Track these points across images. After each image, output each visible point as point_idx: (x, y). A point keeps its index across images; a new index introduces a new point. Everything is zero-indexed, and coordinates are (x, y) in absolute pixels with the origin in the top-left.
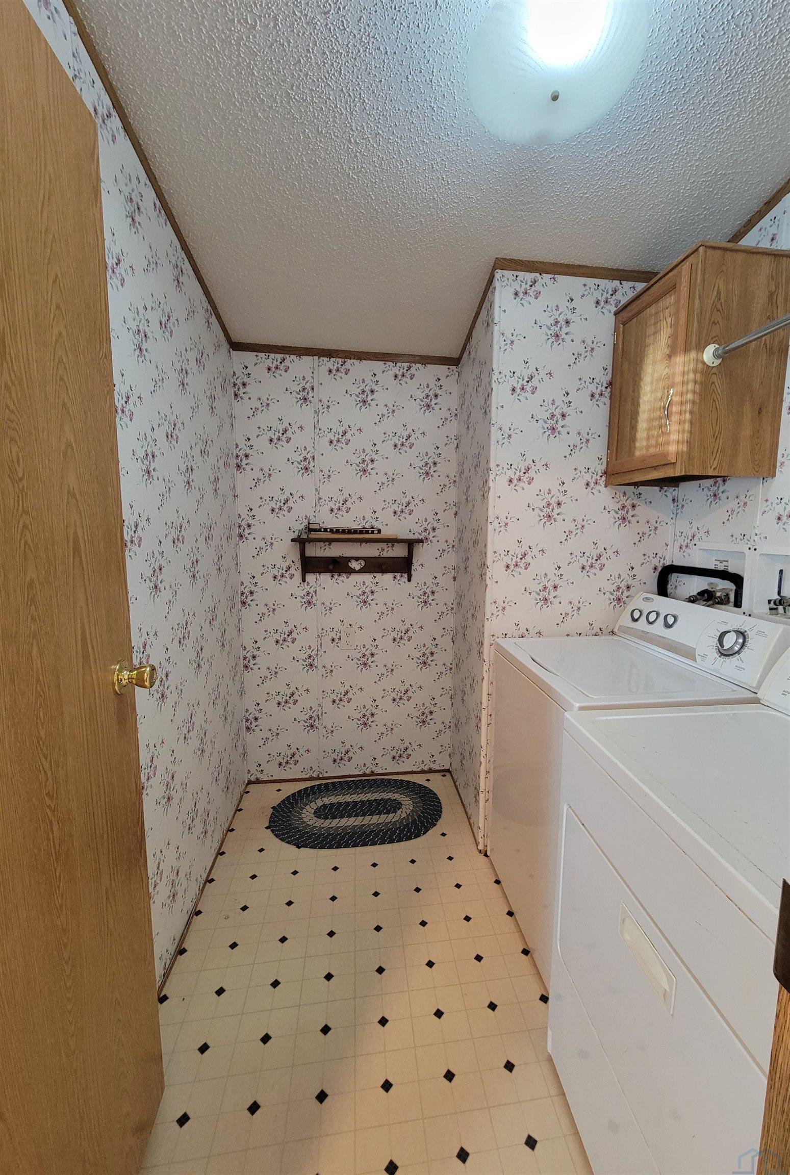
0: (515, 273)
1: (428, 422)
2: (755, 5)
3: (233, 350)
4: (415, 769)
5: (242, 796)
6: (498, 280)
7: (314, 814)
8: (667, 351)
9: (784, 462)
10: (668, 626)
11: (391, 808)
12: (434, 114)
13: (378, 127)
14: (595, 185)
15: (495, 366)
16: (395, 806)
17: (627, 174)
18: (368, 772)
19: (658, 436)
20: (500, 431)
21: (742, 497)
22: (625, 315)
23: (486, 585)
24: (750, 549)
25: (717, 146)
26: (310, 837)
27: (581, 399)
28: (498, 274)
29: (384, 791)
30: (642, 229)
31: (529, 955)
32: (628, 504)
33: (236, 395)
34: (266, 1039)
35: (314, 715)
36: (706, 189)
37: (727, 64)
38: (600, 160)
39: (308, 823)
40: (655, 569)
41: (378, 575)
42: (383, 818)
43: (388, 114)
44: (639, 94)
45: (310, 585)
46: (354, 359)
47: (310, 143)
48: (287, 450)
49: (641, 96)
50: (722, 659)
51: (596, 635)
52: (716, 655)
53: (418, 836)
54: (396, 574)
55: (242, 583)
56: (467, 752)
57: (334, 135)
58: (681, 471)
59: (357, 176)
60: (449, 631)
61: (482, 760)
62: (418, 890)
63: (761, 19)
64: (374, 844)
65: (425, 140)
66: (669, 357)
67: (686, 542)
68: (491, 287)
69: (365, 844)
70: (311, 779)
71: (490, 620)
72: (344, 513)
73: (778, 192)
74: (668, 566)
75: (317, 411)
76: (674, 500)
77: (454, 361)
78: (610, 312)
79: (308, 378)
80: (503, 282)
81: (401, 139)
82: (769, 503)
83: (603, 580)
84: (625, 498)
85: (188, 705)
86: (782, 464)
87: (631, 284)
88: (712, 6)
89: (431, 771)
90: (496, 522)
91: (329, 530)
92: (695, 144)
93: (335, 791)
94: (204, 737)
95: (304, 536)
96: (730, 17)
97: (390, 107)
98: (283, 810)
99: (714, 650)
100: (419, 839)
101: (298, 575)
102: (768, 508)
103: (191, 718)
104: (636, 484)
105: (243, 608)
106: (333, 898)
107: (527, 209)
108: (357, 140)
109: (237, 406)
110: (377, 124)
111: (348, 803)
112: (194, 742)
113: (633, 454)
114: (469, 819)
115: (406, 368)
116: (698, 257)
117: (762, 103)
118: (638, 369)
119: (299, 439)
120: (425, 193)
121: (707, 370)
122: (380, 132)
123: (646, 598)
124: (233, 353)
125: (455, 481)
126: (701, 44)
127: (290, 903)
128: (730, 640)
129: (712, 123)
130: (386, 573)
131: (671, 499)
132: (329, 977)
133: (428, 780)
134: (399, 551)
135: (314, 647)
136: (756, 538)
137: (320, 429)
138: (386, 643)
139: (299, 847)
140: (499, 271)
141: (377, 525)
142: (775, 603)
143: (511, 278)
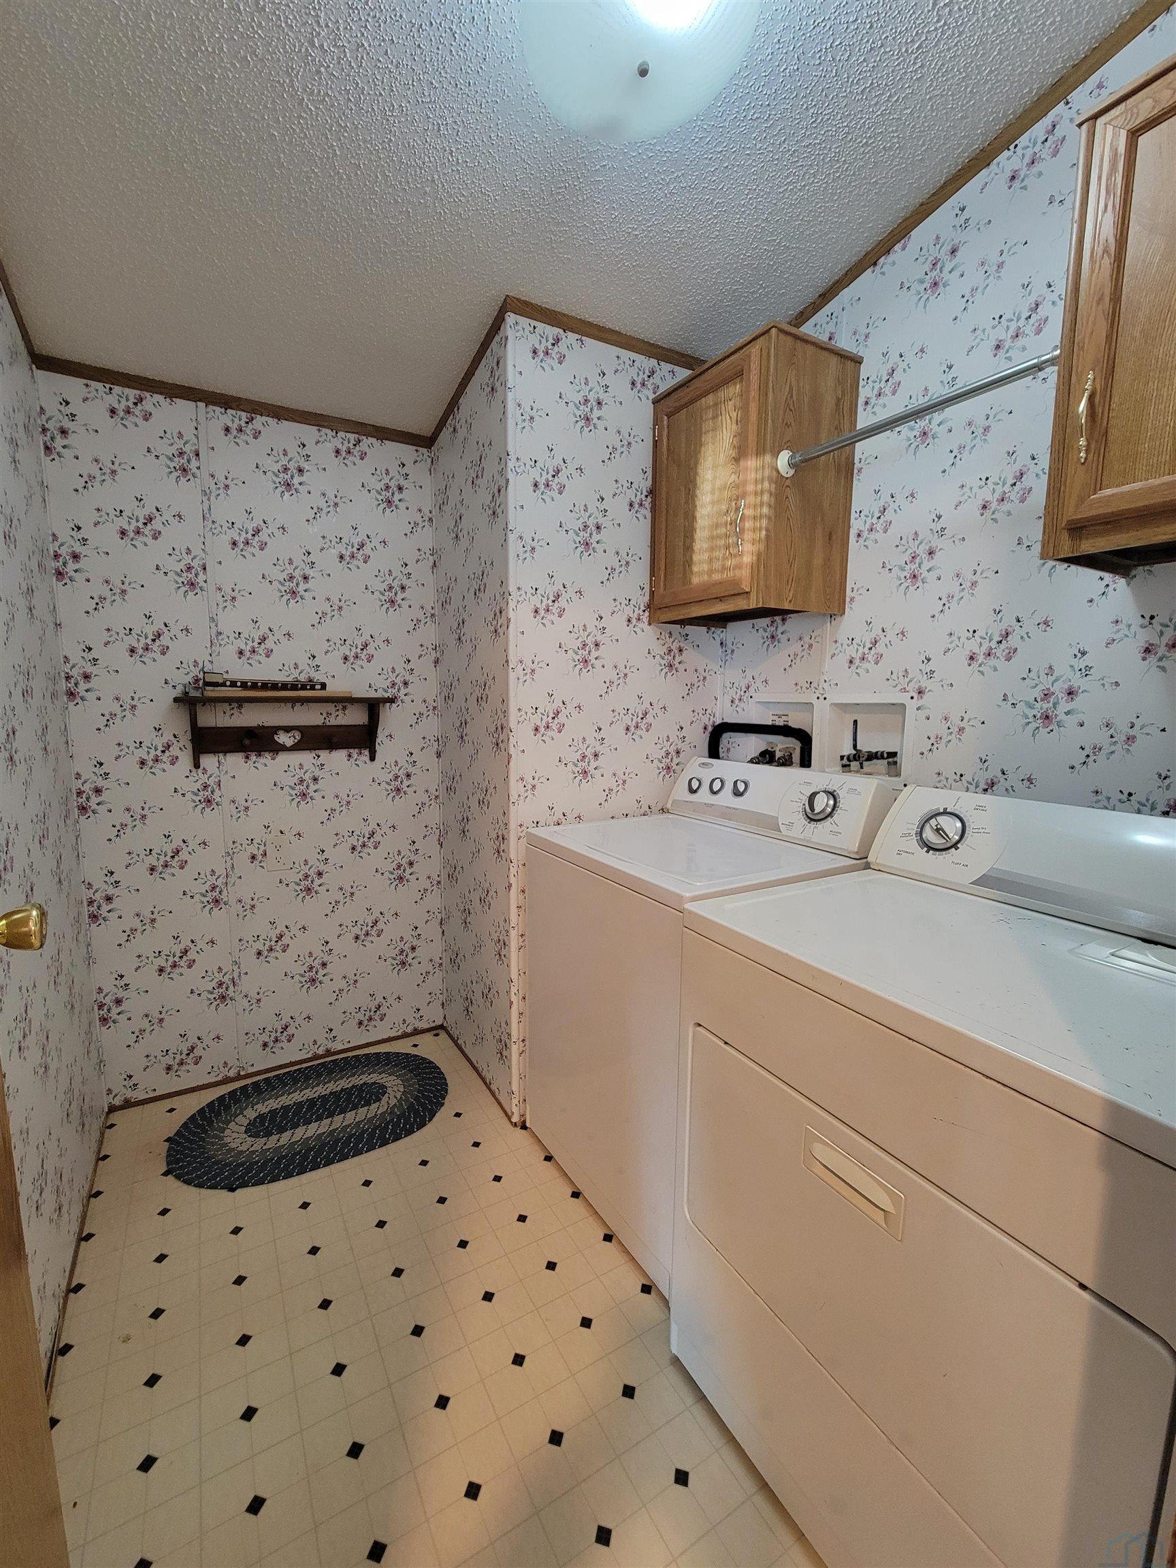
0: (533, 323)
1: (391, 525)
2: (855, 40)
3: (37, 368)
4: (393, 1034)
5: (102, 1134)
6: (511, 327)
7: (246, 1132)
8: (733, 453)
9: (854, 598)
10: (737, 793)
11: (371, 1097)
12: (453, 43)
13: (363, 35)
14: (648, 221)
15: (510, 449)
16: (377, 1092)
17: (687, 216)
18: (321, 1051)
19: (725, 558)
20: (520, 541)
21: (807, 639)
22: (671, 403)
23: (510, 756)
24: (818, 698)
25: (787, 209)
26: (249, 1170)
27: (618, 508)
28: (511, 318)
29: (353, 1075)
30: (691, 296)
31: (613, 1241)
32: (675, 647)
33: (47, 448)
34: (256, 1505)
35: (226, 979)
36: (767, 262)
37: (815, 105)
38: (660, 186)
39: (239, 1149)
40: (705, 728)
41: (324, 754)
42: (362, 1113)
43: (383, 18)
44: (719, 109)
45: (209, 773)
46: (268, 416)
47: (239, 21)
48: (152, 552)
49: (720, 114)
50: (813, 824)
51: (644, 815)
52: (804, 822)
53: (422, 1125)
54: (351, 750)
55: (78, 776)
56: (478, 995)
57: (286, 23)
58: (758, 602)
59: (316, 108)
60: (434, 829)
61: (514, 998)
62: (442, 1200)
63: (857, 60)
64: (358, 1153)
65: (434, 81)
66: (737, 460)
67: (738, 694)
68: (497, 338)
69: (344, 1157)
70: (226, 1081)
71: (516, 804)
72: (263, 658)
73: (834, 284)
74: (720, 724)
75: (208, 491)
76: (722, 643)
77: (426, 441)
78: (648, 399)
79: (189, 434)
80: (518, 331)
81: (397, 67)
82: (838, 645)
83: (649, 745)
84: (672, 640)
85: (20, 988)
86: (852, 599)
87: (670, 367)
88: (814, 21)
89: (416, 1032)
90: (520, 668)
91: (239, 684)
92: (766, 199)
93: (272, 1090)
94: (46, 1043)
95: (193, 693)
96: (829, 45)
97: (387, 7)
98: (188, 1140)
99: (801, 816)
100: (424, 1130)
101: (185, 759)
102: (838, 651)
103: (26, 1012)
104: (682, 622)
105: (83, 818)
106: (314, 1251)
107: (560, 232)
108: (325, 44)
109: (51, 469)
110: (363, 30)
111: (299, 1105)
112: (34, 1055)
113: (690, 582)
114: (488, 1086)
115: (353, 442)
116: (770, 341)
117: (839, 167)
118: (692, 474)
119: (175, 535)
120: (421, 169)
121: (779, 479)
122: (366, 45)
123: (703, 764)
124: (39, 374)
125: (433, 615)
126: (796, 68)
127: (240, 1280)
128: (821, 802)
129: (787, 177)
130: (336, 749)
131: (719, 642)
132: (339, 1370)
133: (415, 1046)
134: (355, 717)
135: (220, 871)
136: (826, 686)
137: (213, 522)
138: (339, 854)
139: (232, 1190)
140: (512, 315)
141: (318, 677)
142: (849, 759)
143: (528, 329)
